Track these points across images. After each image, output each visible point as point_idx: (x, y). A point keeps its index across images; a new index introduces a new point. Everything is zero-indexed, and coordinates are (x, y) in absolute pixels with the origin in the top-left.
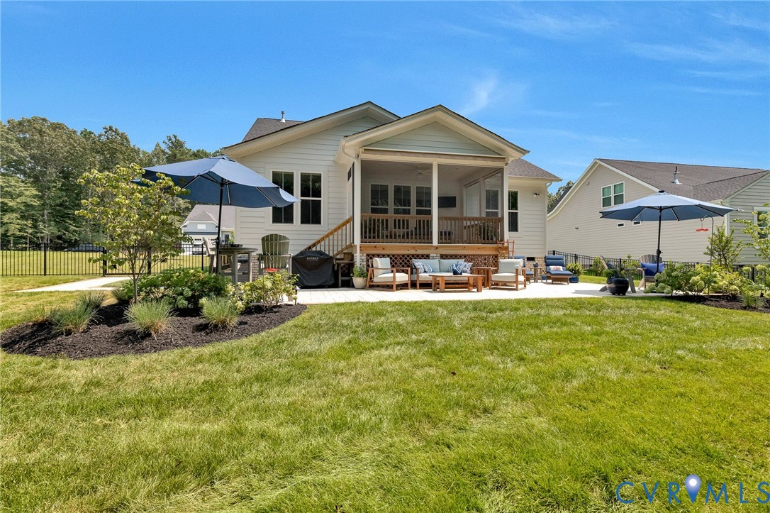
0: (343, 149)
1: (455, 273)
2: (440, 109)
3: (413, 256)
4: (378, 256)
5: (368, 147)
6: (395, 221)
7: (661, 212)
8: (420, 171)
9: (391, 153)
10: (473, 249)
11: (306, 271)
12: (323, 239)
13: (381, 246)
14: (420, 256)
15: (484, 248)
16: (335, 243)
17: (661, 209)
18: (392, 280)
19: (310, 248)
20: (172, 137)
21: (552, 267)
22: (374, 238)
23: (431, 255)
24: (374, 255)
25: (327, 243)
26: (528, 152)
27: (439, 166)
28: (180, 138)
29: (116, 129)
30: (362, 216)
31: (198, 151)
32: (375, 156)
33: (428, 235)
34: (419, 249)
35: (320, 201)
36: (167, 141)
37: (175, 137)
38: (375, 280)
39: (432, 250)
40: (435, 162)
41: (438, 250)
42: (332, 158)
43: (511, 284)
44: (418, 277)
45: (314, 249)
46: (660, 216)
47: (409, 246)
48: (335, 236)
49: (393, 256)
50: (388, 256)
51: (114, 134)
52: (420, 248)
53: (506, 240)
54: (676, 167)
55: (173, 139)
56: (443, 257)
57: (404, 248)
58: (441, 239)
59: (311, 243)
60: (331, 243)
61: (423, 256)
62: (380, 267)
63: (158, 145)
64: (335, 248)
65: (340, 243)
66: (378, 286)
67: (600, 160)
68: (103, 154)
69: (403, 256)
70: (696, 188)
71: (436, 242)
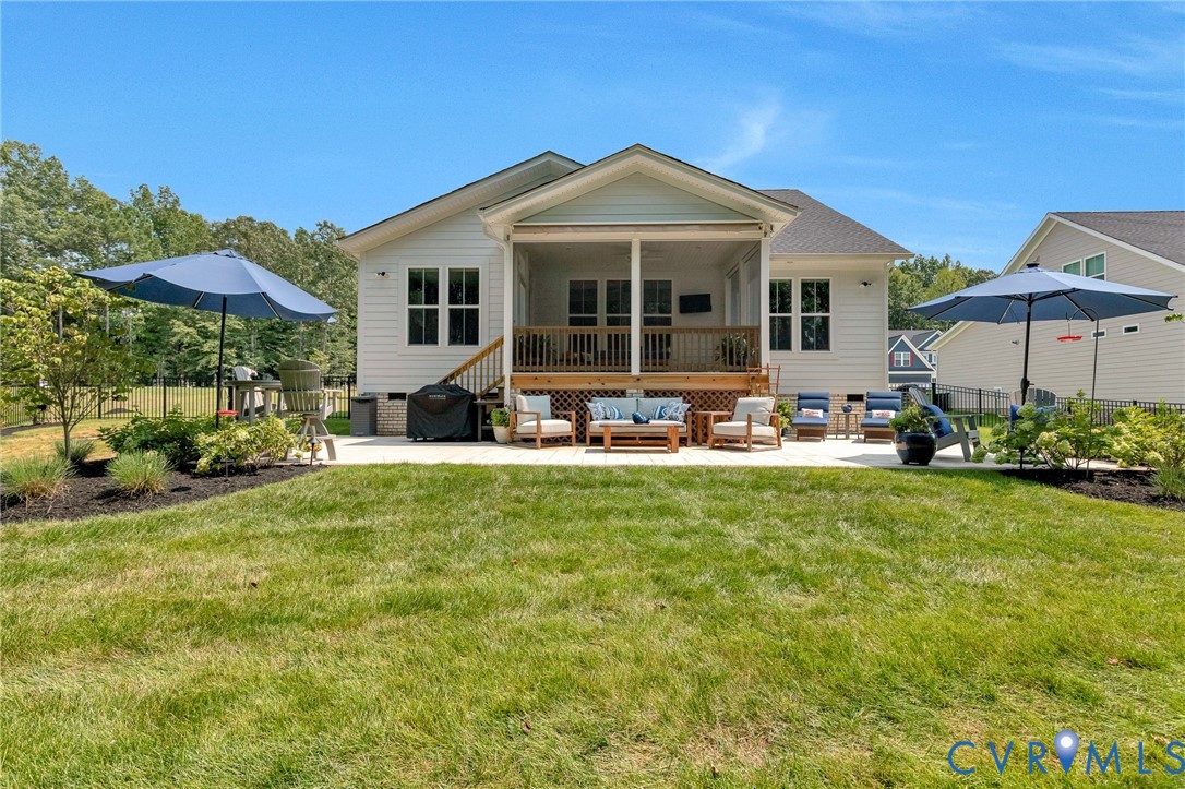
0: (485, 229)
1: (637, 420)
2: (638, 152)
4: (541, 393)
5: (523, 221)
7: (1030, 305)
9: (557, 229)
10: (702, 380)
11: (429, 416)
12: (465, 368)
13: (545, 377)
14: (610, 393)
15: (724, 378)
16: (485, 374)
17: (1031, 299)
18: (535, 431)
19: (445, 381)
21: (875, 412)
22: (534, 364)
23: (629, 391)
24: (534, 392)
25: (472, 373)
29: (332, 225)
30: (514, 331)
32: (535, 235)
33: (623, 358)
34: (609, 381)
35: (477, 310)
38: (518, 430)
39: (631, 383)
40: (636, 239)
41: (640, 383)
45: (452, 383)
46: (1029, 314)
47: (591, 377)
48: (485, 364)
49: (557, 392)
50: (549, 392)
51: (329, 231)
52: (611, 380)
53: (764, 365)
56: (648, 394)
58: (647, 364)
59: (447, 373)
60: (478, 374)
61: (614, 392)
62: (526, 410)
64: (485, 382)
65: (491, 374)
67: (1059, 214)
68: (317, 260)
69: (582, 392)
71: (635, 370)
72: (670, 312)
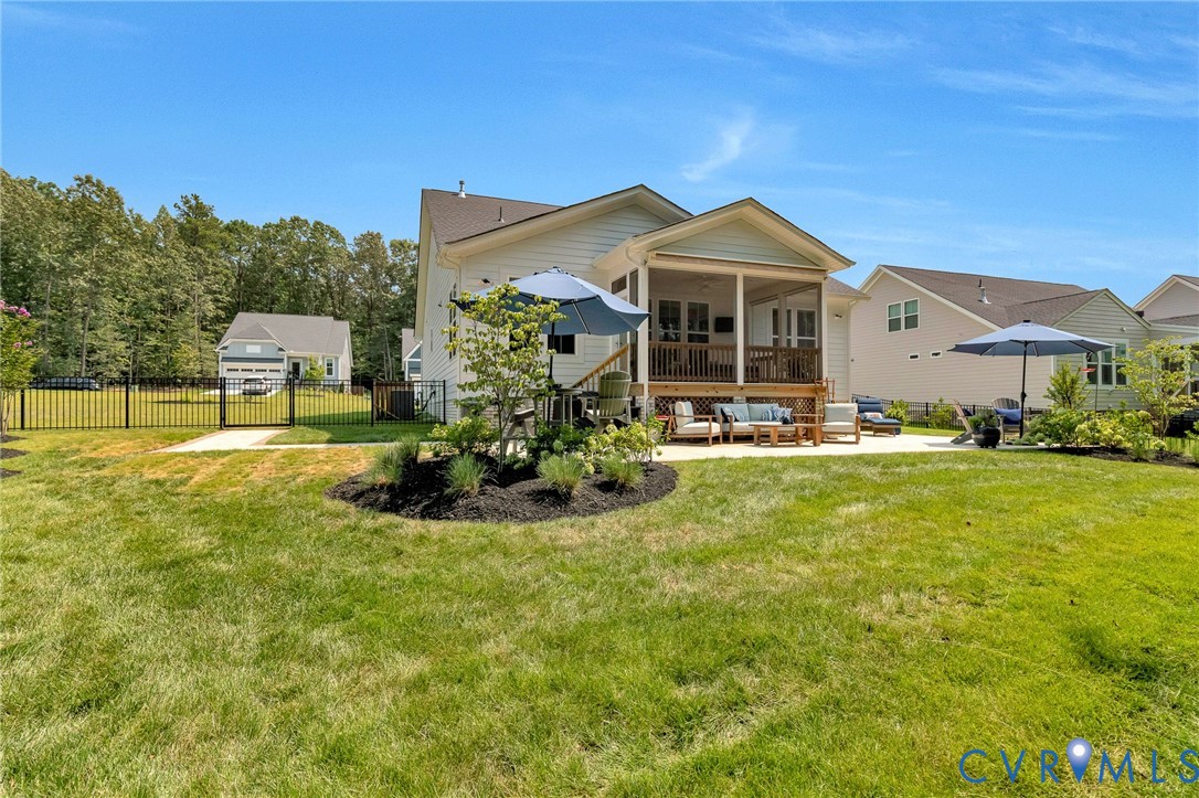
0: (627, 252)
1: (784, 421)
2: (749, 204)
3: (713, 398)
4: (683, 399)
5: (660, 250)
6: (690, 351)
7: (1026, 346)
8: (706, 283)
10: (785, 390)
13: (673, 386)
14: (722, 400)
17: (1026, 343)
20: (189, 197)
21: (869, 415)
23: (735, 398)
24: (677, 399)
26: (854, 263)
27: (746, 279)
28: (205, 201)
29: (99, 181)
30: (649, 345)
31: (235, 223)
36: (181, 204)
37: (196, 198)
38: (679, 431)
39: (737, 392)
40: (740, 272)
41: (743, 391)
42: (588, 261)
43: (832, 436)
44: (731, 426)
46: (1025, 352)
50: (689, 399)
51: (94, 189)
52: (721, 389)
53: (824, 378)
54: (980, 281)
55: (193, 202)
56: (749, 400)
57: (701, 388)
61: (725, 399)
62: (682, 414)
63: (163, 210)
66: (682, 439)
69: (701, 399)
70: (1009, 309)
71: (740, 381)
72: (707, 330)
